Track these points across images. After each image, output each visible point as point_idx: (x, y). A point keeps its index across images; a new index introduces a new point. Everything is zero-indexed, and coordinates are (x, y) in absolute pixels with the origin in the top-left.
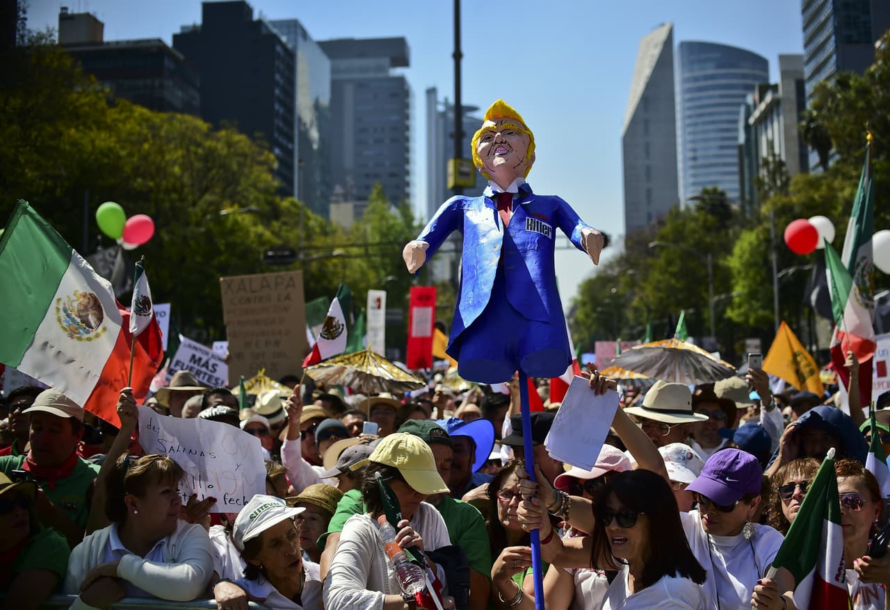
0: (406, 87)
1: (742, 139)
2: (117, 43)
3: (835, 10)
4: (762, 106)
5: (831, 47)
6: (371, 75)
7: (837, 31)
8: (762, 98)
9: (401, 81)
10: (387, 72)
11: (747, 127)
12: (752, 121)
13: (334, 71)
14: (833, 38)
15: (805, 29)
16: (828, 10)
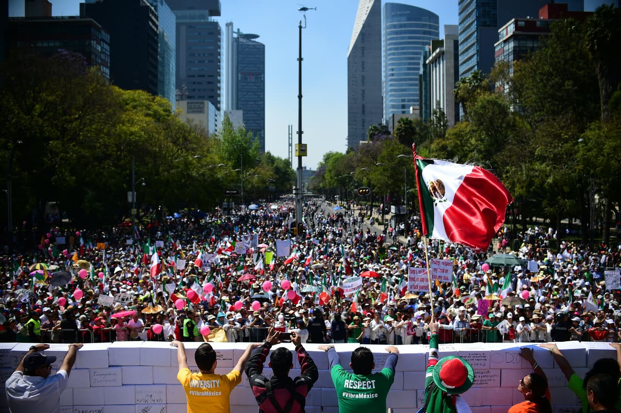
0: (219, 29)
1: (421, 72)
2: (63, 17)
3: (477, 6)
4: (434, 54)
5: (474, 27)
6: (197, 21)
7: (478, 18)
8: (434, 50)
9: (216, 24)
10: (208, 19)
11: (425, 65)
12: (427, 62)
13: (177, 18)
14: (475, 22)
15: (460, 14)
16: (473, 6)
